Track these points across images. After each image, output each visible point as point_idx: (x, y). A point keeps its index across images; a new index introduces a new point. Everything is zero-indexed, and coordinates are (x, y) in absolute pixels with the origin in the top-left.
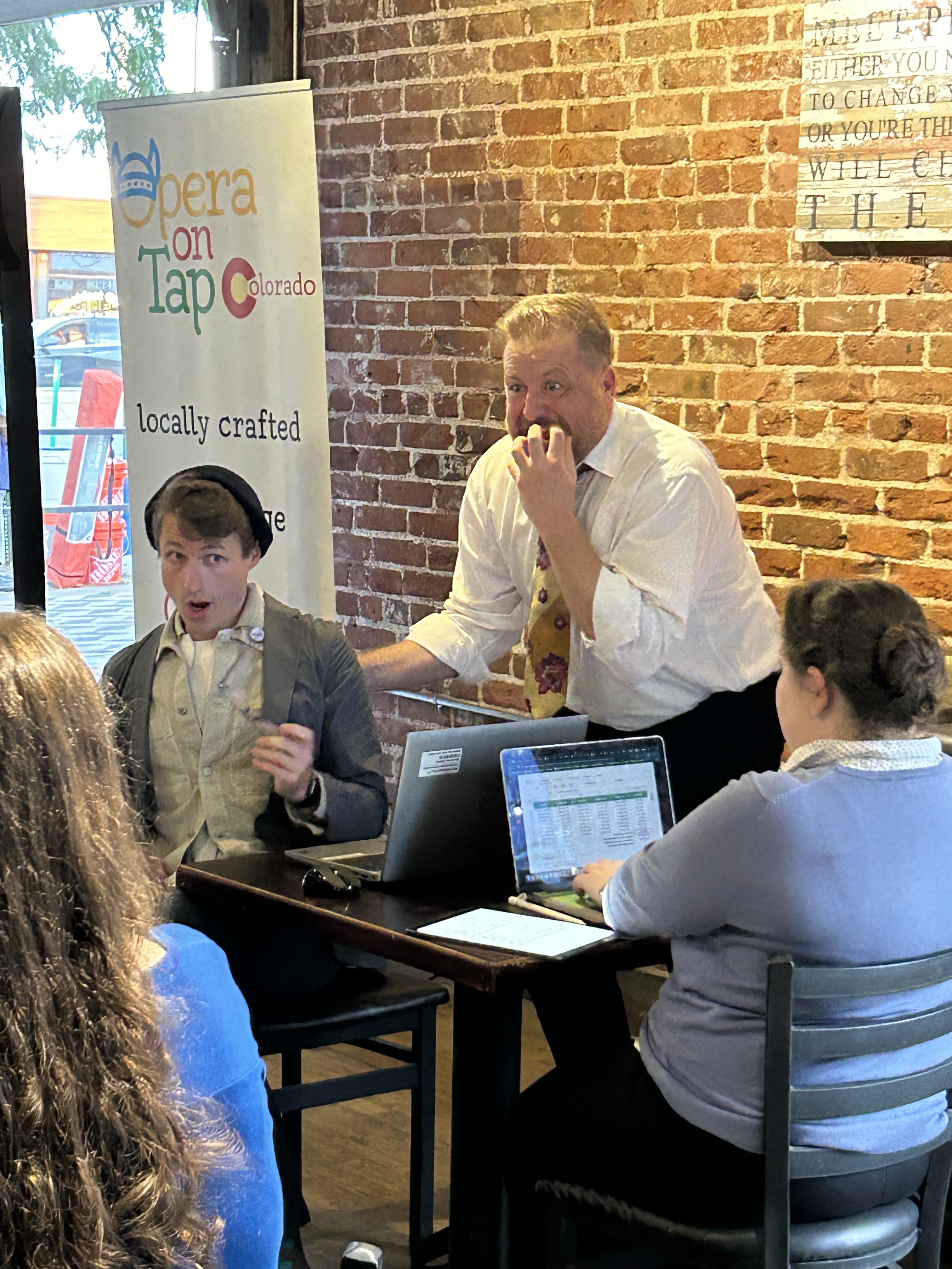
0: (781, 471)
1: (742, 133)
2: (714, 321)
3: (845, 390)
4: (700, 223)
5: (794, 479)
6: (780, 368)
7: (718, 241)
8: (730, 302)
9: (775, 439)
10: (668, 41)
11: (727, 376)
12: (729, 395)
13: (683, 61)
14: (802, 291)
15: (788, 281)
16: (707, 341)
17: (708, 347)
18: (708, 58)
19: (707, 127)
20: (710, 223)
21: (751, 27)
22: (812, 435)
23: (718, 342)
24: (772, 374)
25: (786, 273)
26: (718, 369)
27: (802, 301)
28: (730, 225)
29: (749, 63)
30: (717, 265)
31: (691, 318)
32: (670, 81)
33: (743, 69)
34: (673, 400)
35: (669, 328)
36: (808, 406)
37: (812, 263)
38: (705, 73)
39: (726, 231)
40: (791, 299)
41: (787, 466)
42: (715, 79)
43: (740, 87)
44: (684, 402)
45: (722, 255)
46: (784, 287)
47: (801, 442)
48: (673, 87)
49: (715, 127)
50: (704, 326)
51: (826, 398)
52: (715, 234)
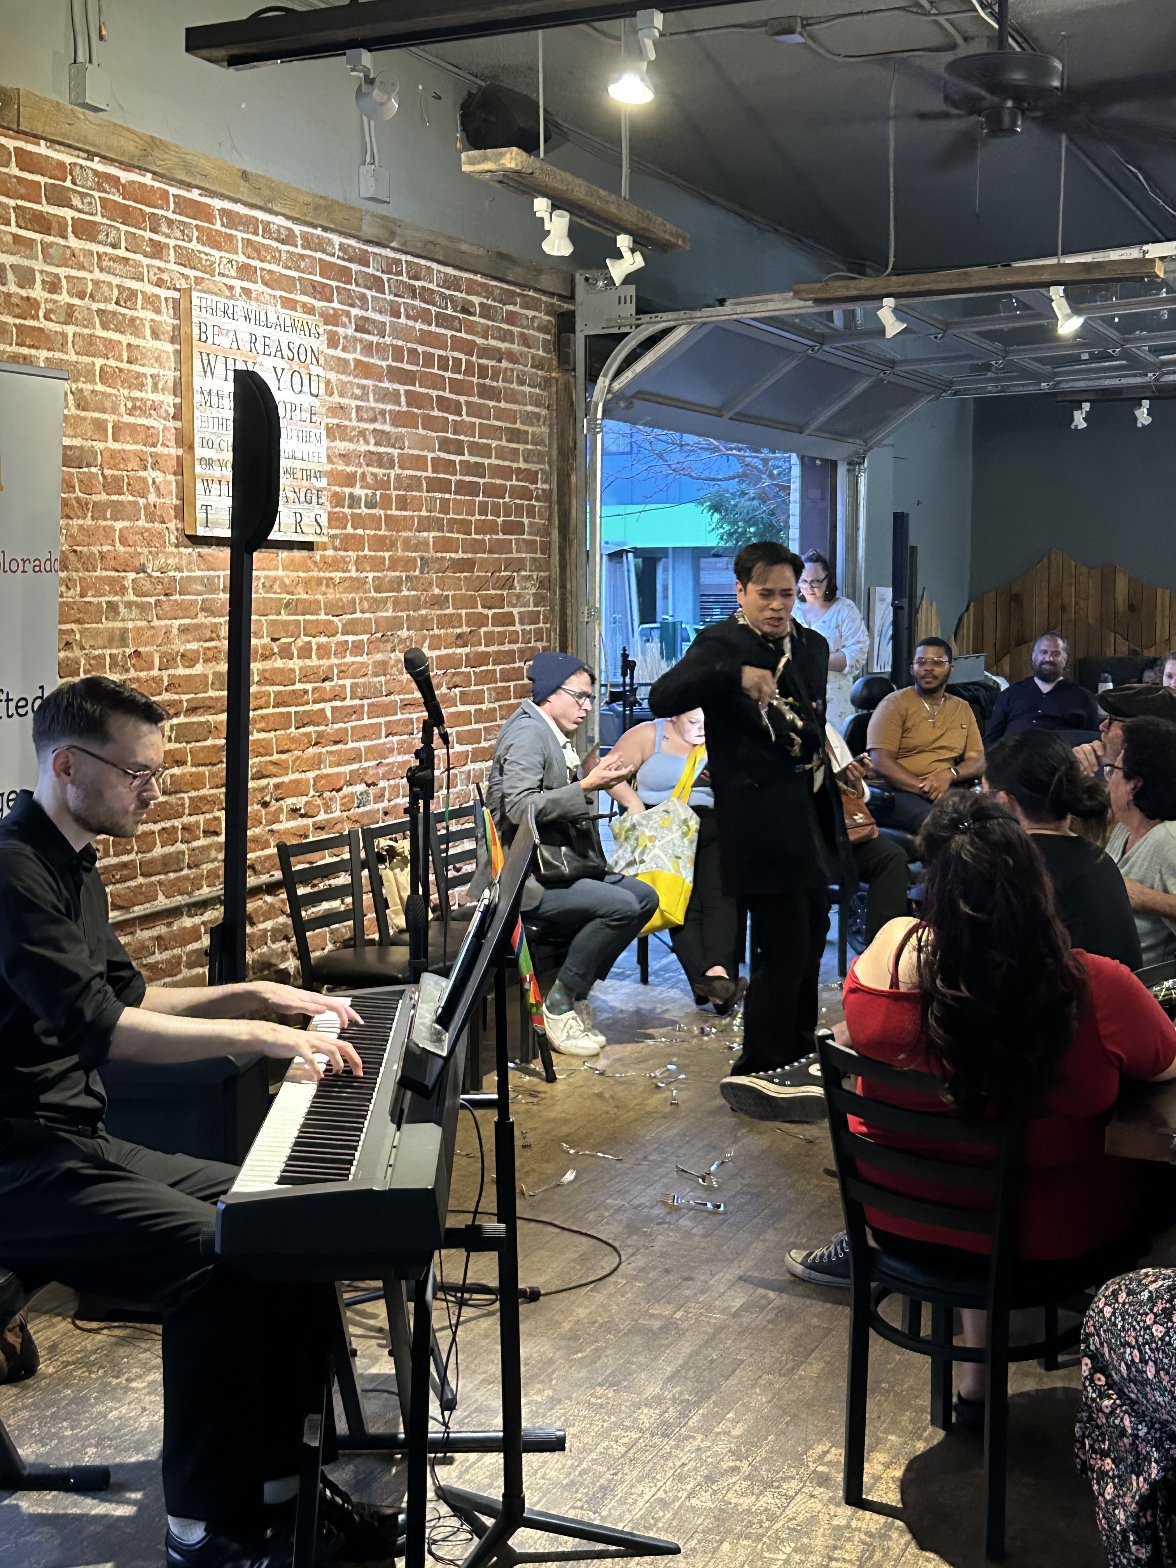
0: (177, 693)
1: (136, 453)
2: (123, 590)
3: (208, 634)
4: (108, 516)
5: (184, 697)
6: (170, 622)
7: (120, 530)
8: (132, 575)
9: (171, 671)
10: (79, 373)
11: (138, 630)
12: (140, 644)
13: (92, 392)
14: (178, 569)
15: (169, 561)
16: (121, 605)
17: (122, 609)
18: (110, 395)
19: (111, 444)
20: (115, 518)
21: (137, 378)
22: (193, 666)
23: (129, 605)
24: (166, 626)
25: (168, 555)
26: (130, 625)
27: (178, 575)
28: (129, 519)
29: (138, 404)
30: (122, 549)
31: (107, 588)
32: (82, 404)
33: (134, 408)
34: (100, 651)
35: (93, 596)
36: (189, 646)
37: (182, 549)
38: (108, 404)
39: (126, 524)
40: (171, 574)
41: (180, 690)
42: (114, 410)
43: (132, 420)
44: (109, 652)
45: (123, 541)
46: (168, 565)
47: (187, 672)
48: (84, 410)
49: (117, 446)
50: (116, 594)
51: (199, 640)
52: (119, 525)
